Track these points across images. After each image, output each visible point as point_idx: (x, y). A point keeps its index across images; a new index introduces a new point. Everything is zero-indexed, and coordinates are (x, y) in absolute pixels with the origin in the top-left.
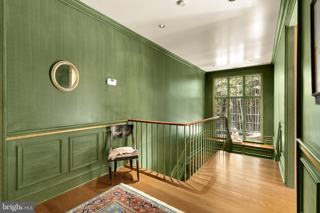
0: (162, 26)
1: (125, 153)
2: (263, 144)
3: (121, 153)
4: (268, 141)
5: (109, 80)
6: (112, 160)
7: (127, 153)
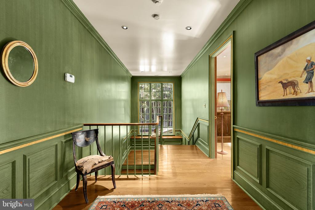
0: (125, 28)
1: (100, 161)
2: (174, 135)
3: (97, 163)
4: (177, 133)
5: (68, 75)
6: (88, 172)
7: (103, 161)
